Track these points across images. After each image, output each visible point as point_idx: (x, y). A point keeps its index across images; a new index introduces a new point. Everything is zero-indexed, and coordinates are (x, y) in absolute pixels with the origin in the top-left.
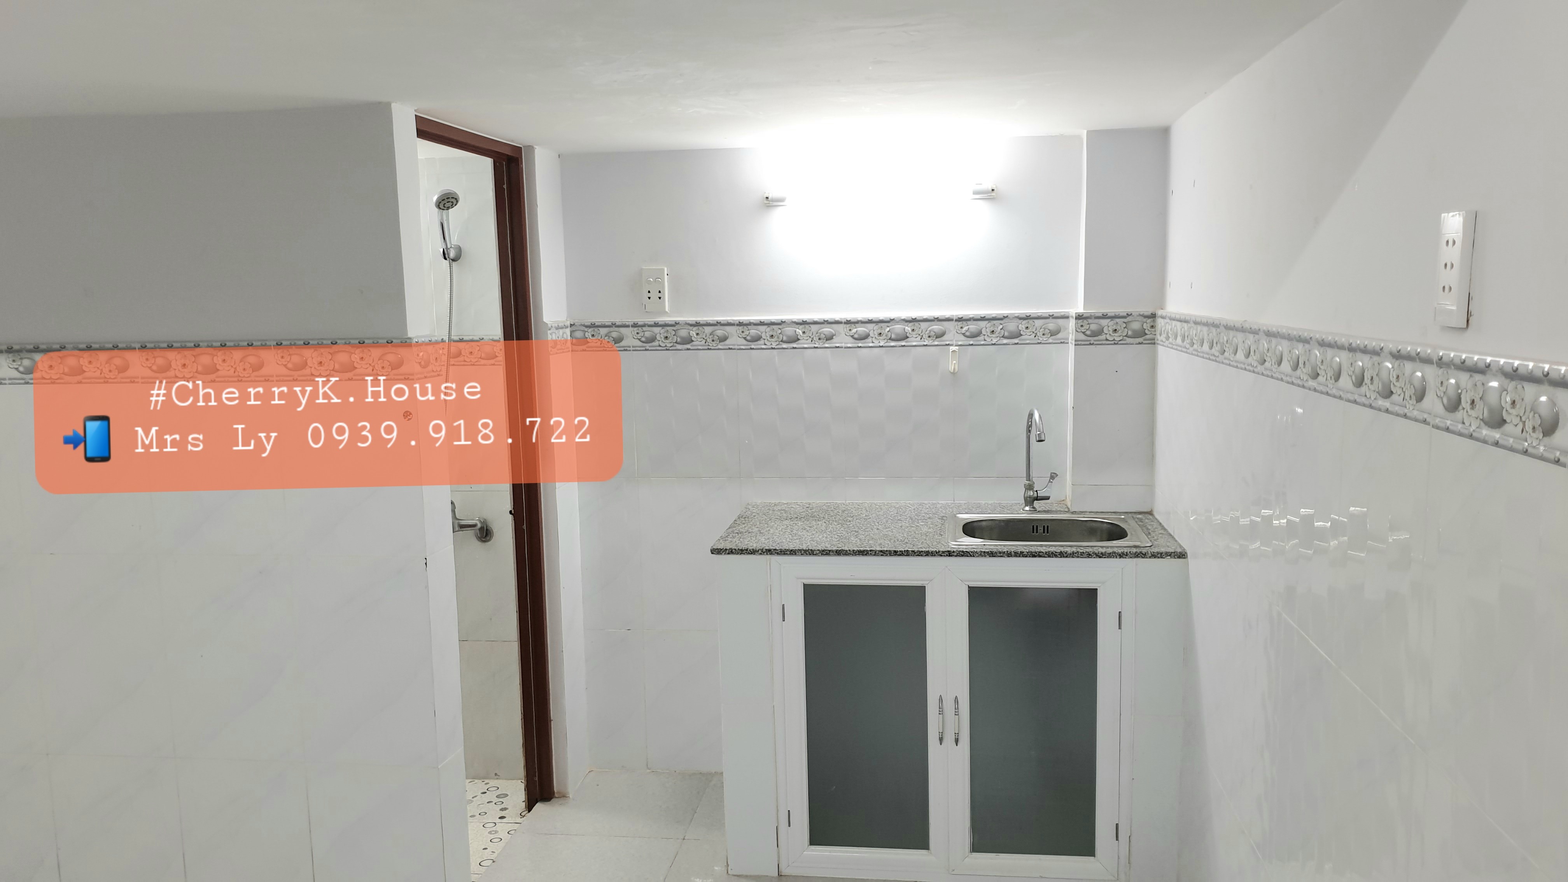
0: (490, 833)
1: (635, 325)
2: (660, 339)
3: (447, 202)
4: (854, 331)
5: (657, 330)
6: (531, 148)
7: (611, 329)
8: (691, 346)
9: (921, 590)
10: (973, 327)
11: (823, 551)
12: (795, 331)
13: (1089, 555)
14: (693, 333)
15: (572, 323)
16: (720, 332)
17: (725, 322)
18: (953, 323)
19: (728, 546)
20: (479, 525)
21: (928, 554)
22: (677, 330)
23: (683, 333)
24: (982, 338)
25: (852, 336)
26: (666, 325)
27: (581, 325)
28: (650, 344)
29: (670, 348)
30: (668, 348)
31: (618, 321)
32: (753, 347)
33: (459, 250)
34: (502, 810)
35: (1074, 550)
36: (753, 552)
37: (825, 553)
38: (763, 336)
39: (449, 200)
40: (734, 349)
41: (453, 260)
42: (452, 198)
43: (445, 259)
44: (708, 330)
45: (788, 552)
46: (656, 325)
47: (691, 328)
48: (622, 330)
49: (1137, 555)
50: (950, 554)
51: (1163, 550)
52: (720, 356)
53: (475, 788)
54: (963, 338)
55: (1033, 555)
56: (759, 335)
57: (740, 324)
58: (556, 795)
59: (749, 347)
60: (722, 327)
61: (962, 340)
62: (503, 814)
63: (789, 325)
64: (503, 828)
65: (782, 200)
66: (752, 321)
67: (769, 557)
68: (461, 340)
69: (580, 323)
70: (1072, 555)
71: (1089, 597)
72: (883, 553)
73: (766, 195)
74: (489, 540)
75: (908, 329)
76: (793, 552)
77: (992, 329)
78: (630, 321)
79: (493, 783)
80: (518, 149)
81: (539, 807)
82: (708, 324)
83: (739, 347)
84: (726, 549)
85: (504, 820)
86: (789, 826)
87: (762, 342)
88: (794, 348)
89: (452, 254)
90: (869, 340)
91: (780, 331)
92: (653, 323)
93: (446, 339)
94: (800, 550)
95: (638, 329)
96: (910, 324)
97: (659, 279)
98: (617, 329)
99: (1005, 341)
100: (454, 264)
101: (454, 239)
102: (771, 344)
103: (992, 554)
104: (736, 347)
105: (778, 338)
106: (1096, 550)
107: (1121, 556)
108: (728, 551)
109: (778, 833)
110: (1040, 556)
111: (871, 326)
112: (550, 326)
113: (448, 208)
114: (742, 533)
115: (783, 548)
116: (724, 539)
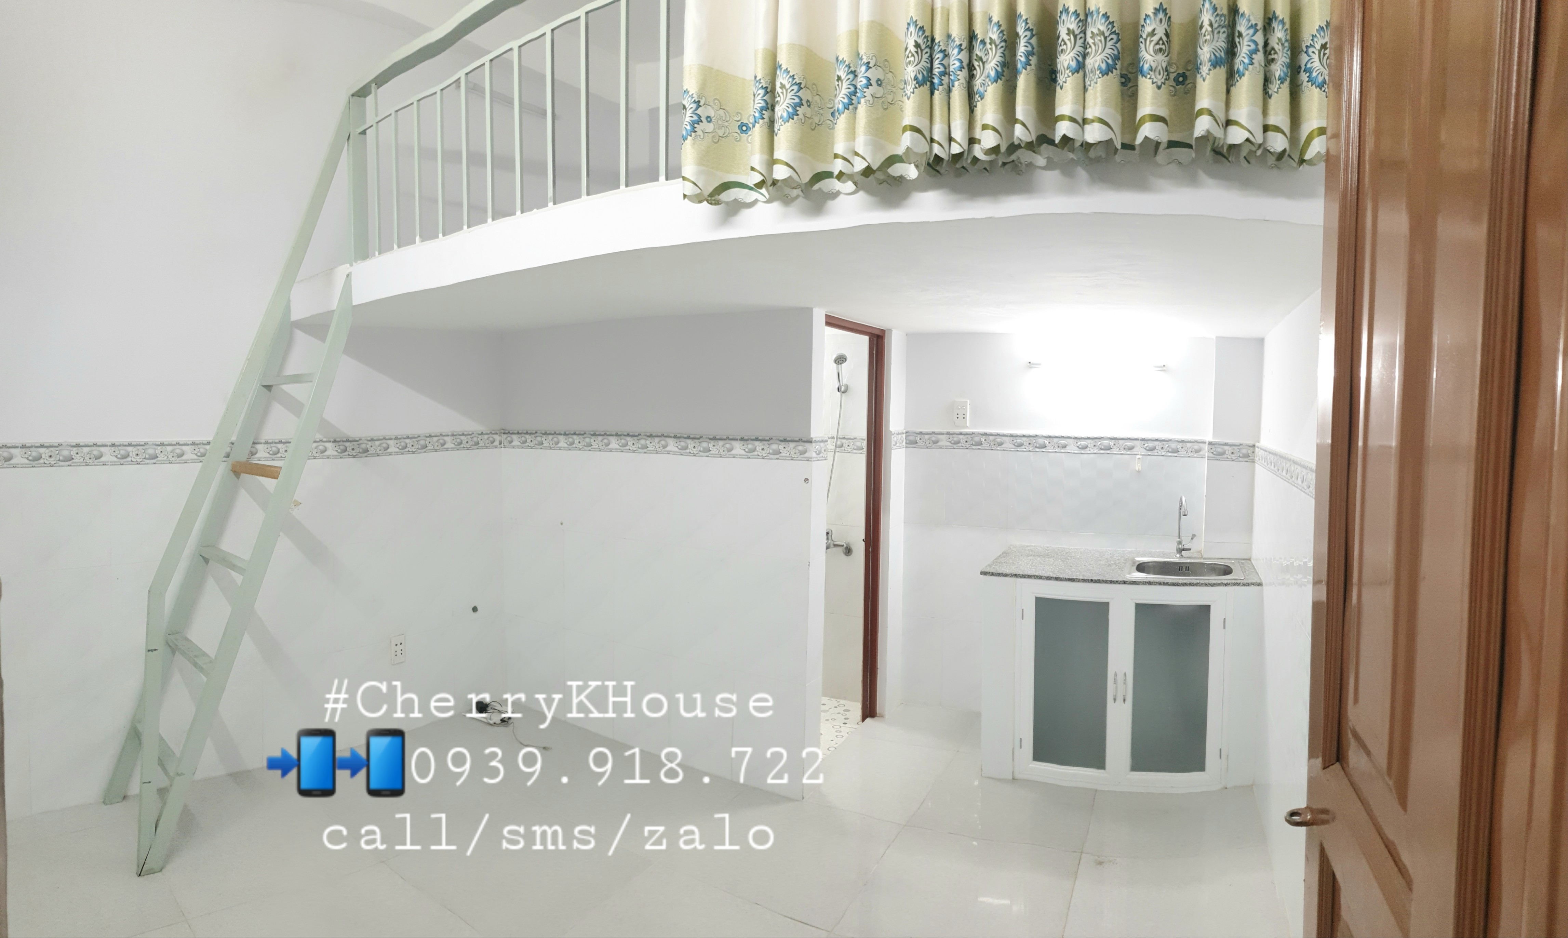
0: (836, 731)
1: (948, 433)
2: (962, 442)
3: (840, 360)
4: (1079, 443)
5: (961, 437)
6: (890, 331)
7: (932, 435)
8: (981, 447)
9: (1108, 604)
10: (1151, 444)
11: (1048, 577)
12: (1044, 442)
13: (1206, 585)
14: (983, 440)
15: (907, 431)
16: (999, 440)
17: (1003, 434)
18: (1139, 442)
19: (992, 570)
20: (845, 546)
21: (1111, 582)
22: (973, 437)
23: (977, 439)
24: (1156, 451)
25: (1078, 447)
26: (966, 434)
27: (913, 432)
28: (956, 445)
29: (969, 448)
30: (967, 448)
31: (937, 430)
32: (1018, 449)
33: (847, 387)
34: (845, 719)
35: (1198, 581)
36: (1006, 575)
37: (1049, 578)
41: (843, 392)
42: (843, 358)
43: (839, 391)
44: (991, 438)
46: (961, 434)
47: (981, 436)
48: (939, 436)
49: (1235, 584)
50: (1125, 582)
51: (1249, 581)
52: (998, 454)
53: (830, 703)
54: (1144, 450)
55: (1174, 584)
56: (1022, 443)
57: (1012, 436)
58: (878, 715)
59: (1016, 449)
60: (1000, 437)
61: (1144, 452)
62: (846, 721)
63: (1040, 437)
64: (845, 729)
65: (1040, 363)
66: (1018, 434)
67: (1016, 579)
68: (844, 438)
70: (1196, 585)
71: (1205, 610)
72: (1084, 581)
73: (1029, 361)
74: (851, 554)
75: (1112, 443)
76: (1030, 577)
77: (1162, 446)
78: (945, 431)
79: (842, 702)
80: (883, 331)
81: (868, 720)
82: (992, 435)
84: (990, 572)
85: (846, 725)
86: (1020, 747)
87: (1023, 447)
89: (843, 389)
90: (1088, 449)
91: (1035, 441)
92: (959, 432)
93: (835, 436)
94: (1034, 576)
95: (949, 436)
96: (1113, 441)
97: (964, 407)
98: (936, 435)
99: (1170, 454)
100: (843, 395)
101: (844, 381)
102: (1029, 448)
103: (1150, 583)
104: (1008, 449)
105: (1033, 445)
106: (1210, 582)
107: (1226, 585)
108: (991, 574)
109: (1014, 754)
110: (1178, 585)
111: (1089, 441)
112: (893, 433)
113: (841, 364)
114: (1002, 563)
115: (1024, 574)
116: (990, 566)
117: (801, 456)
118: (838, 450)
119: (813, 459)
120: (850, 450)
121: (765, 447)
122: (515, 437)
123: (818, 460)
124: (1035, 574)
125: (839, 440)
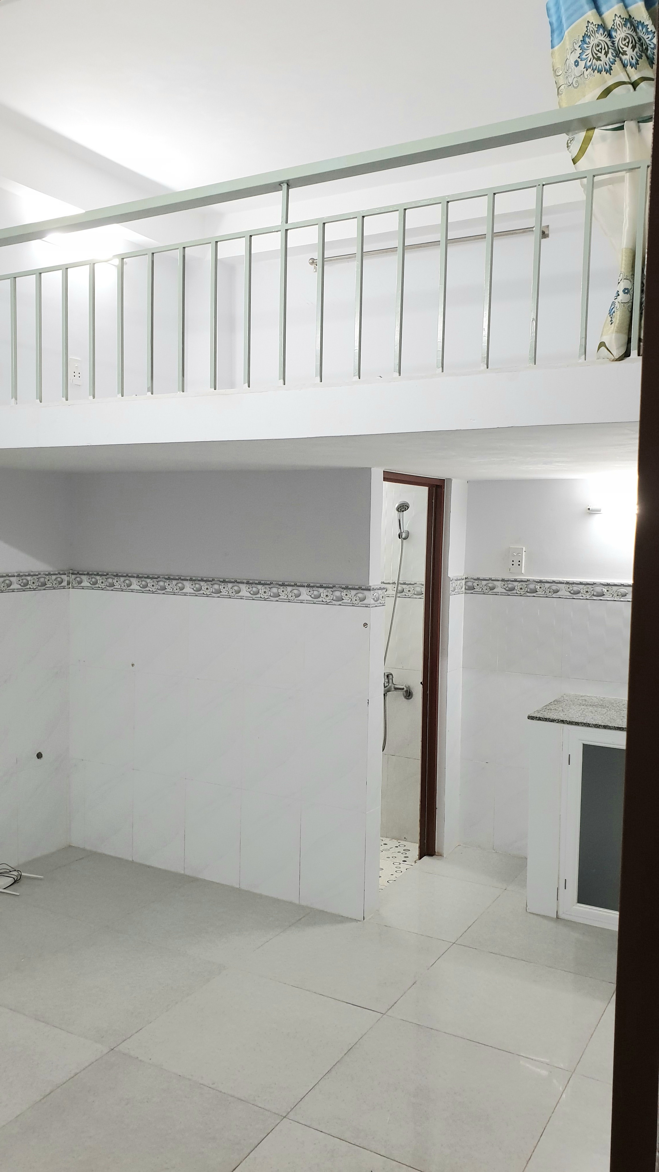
0: (396, 867)
1: (503, 580)
2: (517, 589)
3: (403, 508)
5: (516, 584)
6: (450, 480)
8: (536, 594)
11: (596, 725)
12: (602, 590)
15: (466, 577)
16: (554, 587)
17: (558, 581)
19: (539, 716)
20: (405, 689)
22: (528, 584)
23: (532, 586)
26: (521, 581)
27: (471, 578)
28: (511, 592)
29: (523, 595)
30: (521, 595)
31: (493, 577)
32: (574, 597)
33: (408, 533)
34: (405, 857)
36: (553, 721)
38: (582, 591)
39: (403, 507)
40: (563, 598)
41: (404, 539)
42: (406, 506)
43: (400, 538)
44: (547, 585)
45: (574, 723)
46: (515, 581)
47: (537, 584)
48: (495, 583)
52: (554, 602)
53: (392, 843)
56: (579, 590)
57: (567, 583)
58: (436, 854)
59: (572, 597)
60: (556, 584)
62: (405, 859)
63: (598, 585)
64: (404, 866)
65: (600, 511)
66: (575, 582)
67: (562, 725)
68: (404, 584)
69: (471, 577)
73: (589, 508)
74: (411, 698)
76: (577, 724)
78: (500, 577)
79: (403, 843)
80: (443, 481)
81: (425, 858)
82: (548, 582)
83: (565, 597)
84: (537, 717)
85: (405, 863)
86: (565, 888)
87: (580, 595)
88: (600, 600)
89: (404, 536)
91: (592, 589)
92: (513, 579)
93: (396, 582)
94: (582, 723)
95: (505, 583)
97: (519, 553)
98: (492, 582)
100: (404, 541)
101: (406, 527)
102: (586, 597)
104: (564, 597)
105: (591, 593)
108: (537, 719)
109: (558, 894)
112: (451, 579)
113: (403, 511)
114: (551, 709)
115: (571, 720)
116: (538, 711)
117: (361, 602)
118: (399, 595)
119: (371, 606)
120: (410, 595)
121: (328, 594)
122: (84, 578)
123: (376, 606)
124: (582, 721)
125: (399, 585)
